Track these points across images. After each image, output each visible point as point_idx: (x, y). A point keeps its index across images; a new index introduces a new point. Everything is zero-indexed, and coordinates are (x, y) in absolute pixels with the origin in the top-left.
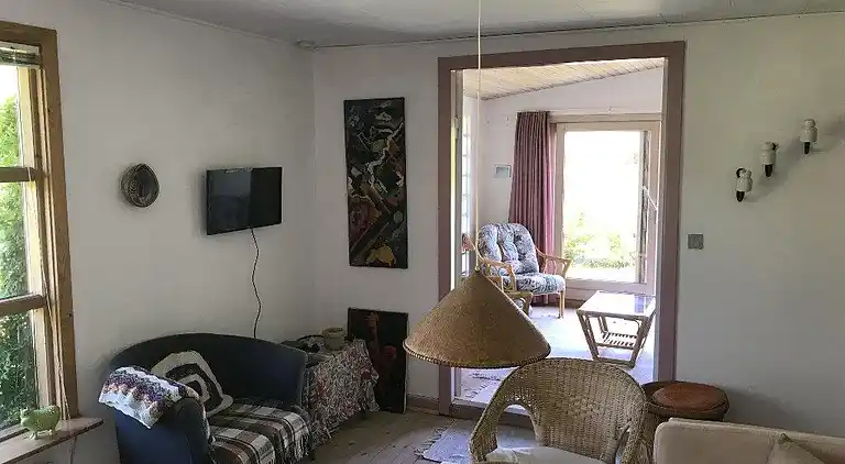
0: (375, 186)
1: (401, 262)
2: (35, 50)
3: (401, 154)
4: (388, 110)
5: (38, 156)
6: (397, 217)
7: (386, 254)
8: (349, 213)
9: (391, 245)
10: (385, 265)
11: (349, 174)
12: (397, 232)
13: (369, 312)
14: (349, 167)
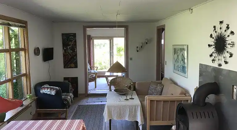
0: (70, 51)
1: (76, 67)
2: (25, 25)
3: (75, 45)
4: (72, 36)
5: (25, 46)
6: (75, 57)
7: (73, 65)
8: (64, 57)
9: (74, 63)
10: (73, 68)
11: (63, 49)
12: (75, 60)
13: (69, 78)
14: (63, 47)
